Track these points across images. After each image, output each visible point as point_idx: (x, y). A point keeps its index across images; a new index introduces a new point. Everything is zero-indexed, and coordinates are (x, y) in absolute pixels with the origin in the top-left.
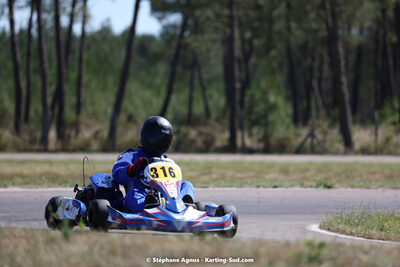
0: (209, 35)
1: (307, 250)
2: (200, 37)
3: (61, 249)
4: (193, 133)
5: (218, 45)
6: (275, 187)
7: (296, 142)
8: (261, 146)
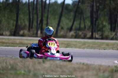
0: (86, 4)
1: (115, 69)
5: (89, 7)
6: (105, 49)
7: (111, 36)
8: (100, 37)
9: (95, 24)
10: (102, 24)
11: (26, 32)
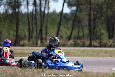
0: (84, 13)
4: (79, 42)
5: (87, 16)
6: (103, 57)
8: (99, 45)
9: (93, 32)
10: (100, 32)
11: (26, 42)
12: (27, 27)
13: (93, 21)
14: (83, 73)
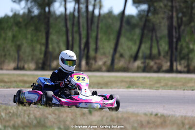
0: (161, 15)
2: (156, 16)
3: (88, 119)
4: (152, 63)
5: (165, 20)
6: (192, 90)
8: (186, 70)
9: (176, 49)
10: (188, 48)
12: (64, 38)
13: (176, 29)
14: (159, 117)
